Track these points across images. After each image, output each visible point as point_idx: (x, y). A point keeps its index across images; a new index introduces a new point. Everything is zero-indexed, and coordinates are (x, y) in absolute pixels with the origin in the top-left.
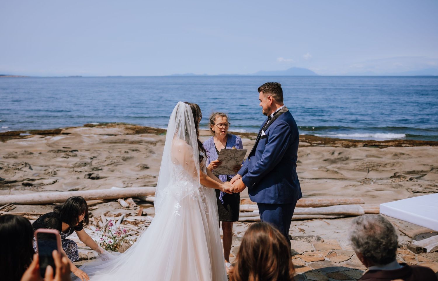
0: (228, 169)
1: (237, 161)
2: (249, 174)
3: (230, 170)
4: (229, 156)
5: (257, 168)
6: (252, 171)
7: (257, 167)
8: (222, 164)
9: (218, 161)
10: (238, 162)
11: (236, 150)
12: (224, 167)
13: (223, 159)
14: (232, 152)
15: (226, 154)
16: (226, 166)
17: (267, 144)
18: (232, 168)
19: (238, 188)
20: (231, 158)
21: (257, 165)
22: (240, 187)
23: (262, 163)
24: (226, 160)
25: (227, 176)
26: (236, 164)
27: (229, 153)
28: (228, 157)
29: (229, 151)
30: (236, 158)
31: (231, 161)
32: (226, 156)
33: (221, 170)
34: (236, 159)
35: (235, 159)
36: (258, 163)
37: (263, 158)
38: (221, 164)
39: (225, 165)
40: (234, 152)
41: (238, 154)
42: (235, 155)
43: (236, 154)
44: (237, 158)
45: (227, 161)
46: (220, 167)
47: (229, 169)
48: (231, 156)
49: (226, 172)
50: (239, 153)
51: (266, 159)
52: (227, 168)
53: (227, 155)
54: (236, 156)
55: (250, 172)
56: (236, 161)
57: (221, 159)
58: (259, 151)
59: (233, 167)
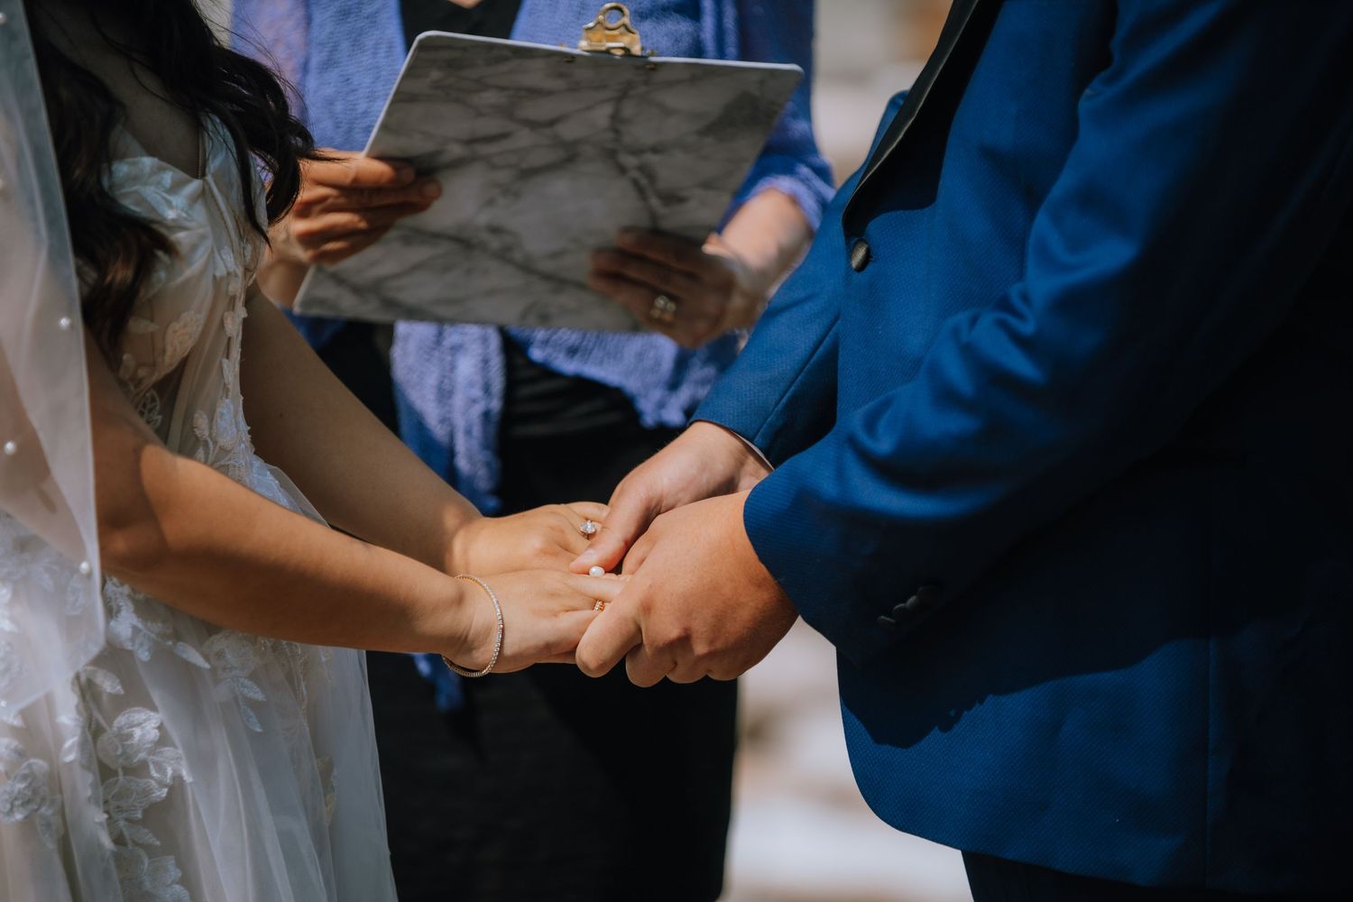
0: (526, 268)
1: (645, 180)
2: (840, 475)
3: (547, 277)
4: (533, 125)
5: (955, 424)
6: (884, 444)
7: (947, 397)
8: (437, 206)
9: (380, 168)
10: (673, 198)
11: (641, 66)
12: (464, 242)
13: (456, 150)
14: (575, 88)
15: (489, 98)
16: (495, 230)
17: (1093, 98)
18: (581, 264)
19: (700, 627)
20: (569, 156)
21: (957, 373)
22: (720, 620)
23: (1021, 365)
24: (494, 167)
25: (513, 348)
26: (644, 222)
27: (535, 93)
28: (524, 138)
29: (539, 64)
30: (637, 152)
31: (559, 185)
32: (491, 126)
33: (417, 267)
34: (642, 168)
35: (622, 170)
36: (968, 352)
37: (1041, 285)
38: (420, 207)
39: (484, 218)
40: (603, 87)
41: (667, 112)
42: (615, 118)
43: (628, 109)
44: (651, 158)
45: (503, 176)
46: (407, 241)
47: (548, 266)
48: (568, 131)
49: (491, 293)
50: (671, 99)
51: (1070, 303)
52: (518, 256)
53: (507, 112)
54: (643, 131)
55: (852, 441)
56: (641, 191)
57: (416, 145)
58: (991, 156)
59: (599, 251)
